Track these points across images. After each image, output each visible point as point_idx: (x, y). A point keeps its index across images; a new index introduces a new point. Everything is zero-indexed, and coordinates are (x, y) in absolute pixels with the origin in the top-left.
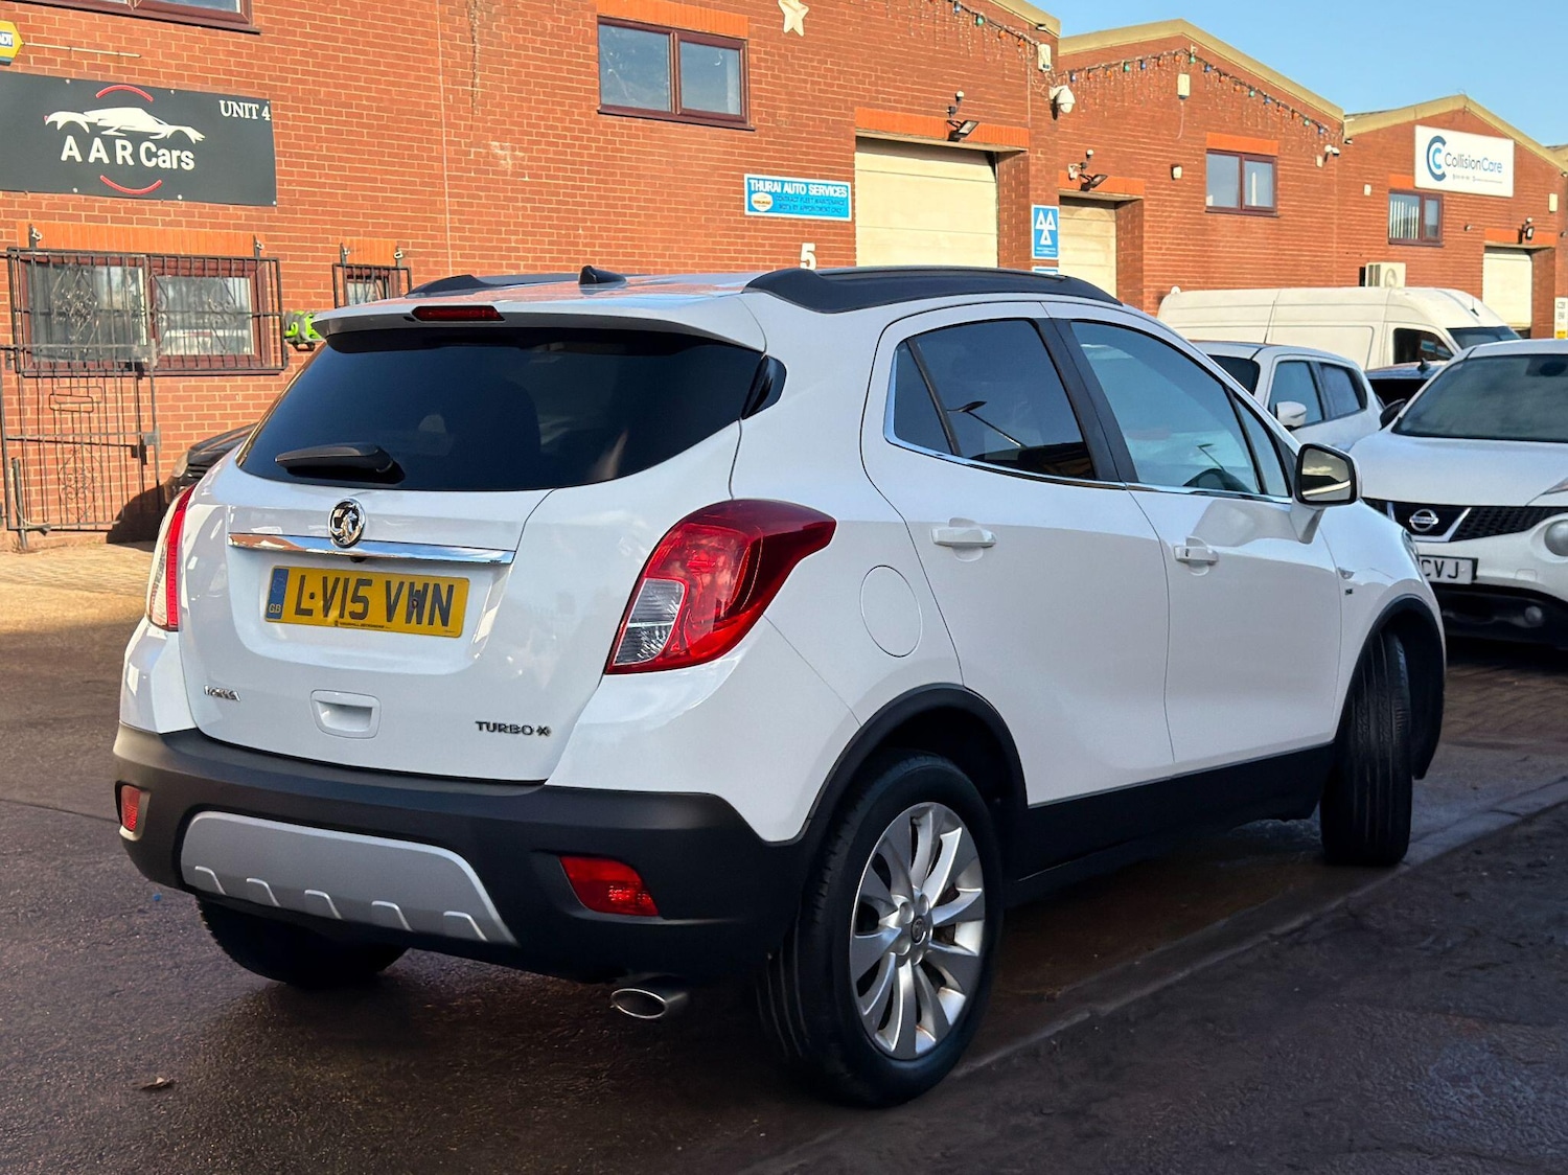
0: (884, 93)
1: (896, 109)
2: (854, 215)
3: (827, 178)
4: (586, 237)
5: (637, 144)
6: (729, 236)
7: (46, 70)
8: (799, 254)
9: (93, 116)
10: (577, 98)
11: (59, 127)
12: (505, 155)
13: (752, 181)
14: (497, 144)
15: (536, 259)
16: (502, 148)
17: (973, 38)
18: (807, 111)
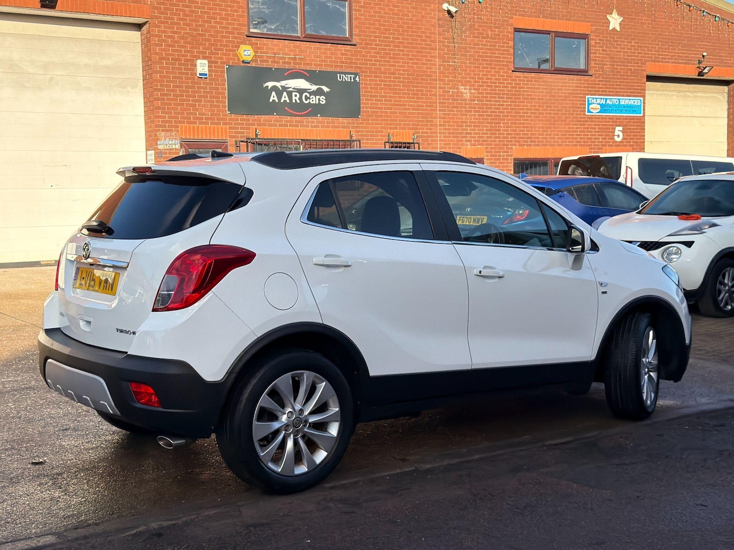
0: (663, 55)
1: (669, 62)
2: (644, 113)
3: (630, 96)
4: (504, 127)
5: (531, 85)
6: (577, 125)
7: (265, 65)
8: (614, 132)
9: (283, 83)
10: (503, 65)
11: (269, 88)
12: (466, 92)
13: (590, 99)
14: (463, 87)
15: (479, 137)
16: (465, 89)
17: (713, 27)
18: (620, 66)
